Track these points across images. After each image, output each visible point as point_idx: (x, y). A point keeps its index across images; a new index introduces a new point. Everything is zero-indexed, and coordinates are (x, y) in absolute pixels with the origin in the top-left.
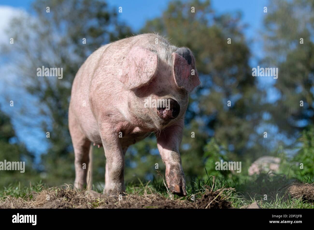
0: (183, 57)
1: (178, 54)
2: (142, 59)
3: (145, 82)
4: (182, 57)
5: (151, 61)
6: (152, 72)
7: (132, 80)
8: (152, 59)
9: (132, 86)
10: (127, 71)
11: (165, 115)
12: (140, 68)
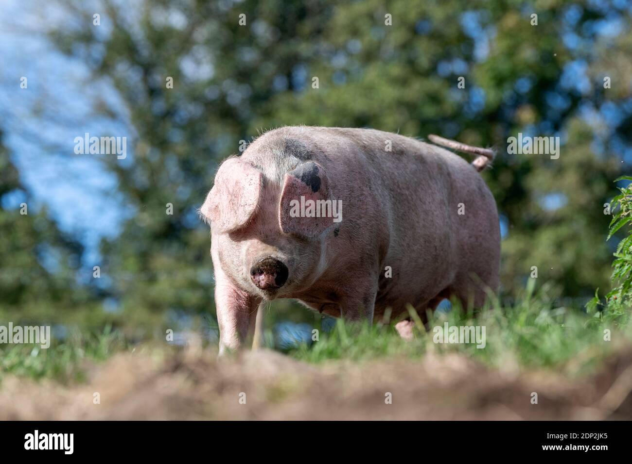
0: (302, 180)
1: (293, 176)
2: (237, 183)
3: (241, 223)
4: (300, 181)
5: (250, 185)
6: (253, 204)
7: (225, 217)
8: (251, 181)
9: (225, 227)
10: (217, 201)
11: (263, 283)
12: (234, 197)
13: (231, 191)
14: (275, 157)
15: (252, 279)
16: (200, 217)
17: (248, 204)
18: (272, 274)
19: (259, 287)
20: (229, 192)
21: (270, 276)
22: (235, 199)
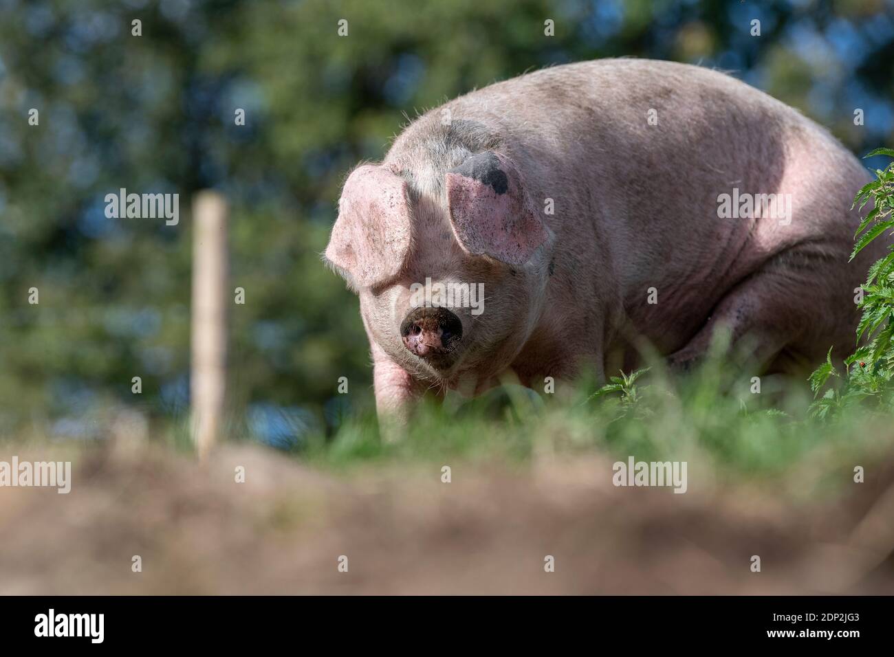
1: (458, 175)
4: (471, 180)
6: (404, 238)
7: (366, 261)
8: (392, 200)
9: (368, 278)
10: (347, 237)
11: (422, 348)
12: (374, 228)
13: (366, 220)
14: (431, 154)
15: (404, 342)
16: (326, 265)
17: (396, 240)
18: (435, 330)
19: (417, 353)
20: (363, 223)
21: (432, 333)
22: (376, 233)
